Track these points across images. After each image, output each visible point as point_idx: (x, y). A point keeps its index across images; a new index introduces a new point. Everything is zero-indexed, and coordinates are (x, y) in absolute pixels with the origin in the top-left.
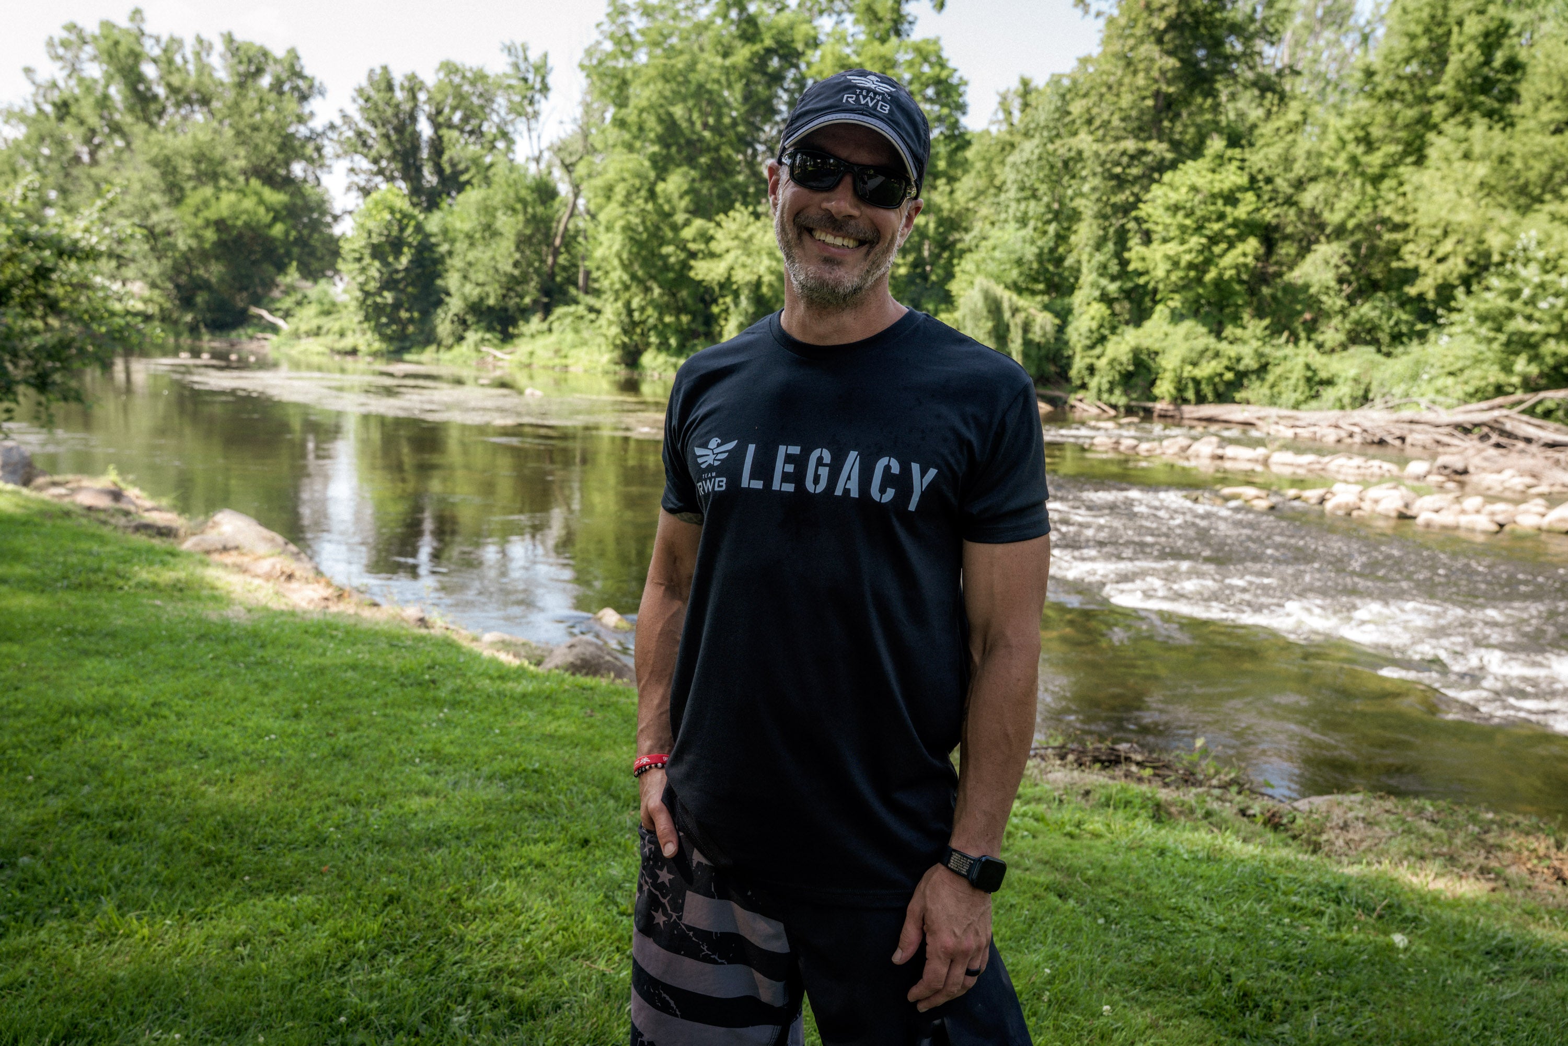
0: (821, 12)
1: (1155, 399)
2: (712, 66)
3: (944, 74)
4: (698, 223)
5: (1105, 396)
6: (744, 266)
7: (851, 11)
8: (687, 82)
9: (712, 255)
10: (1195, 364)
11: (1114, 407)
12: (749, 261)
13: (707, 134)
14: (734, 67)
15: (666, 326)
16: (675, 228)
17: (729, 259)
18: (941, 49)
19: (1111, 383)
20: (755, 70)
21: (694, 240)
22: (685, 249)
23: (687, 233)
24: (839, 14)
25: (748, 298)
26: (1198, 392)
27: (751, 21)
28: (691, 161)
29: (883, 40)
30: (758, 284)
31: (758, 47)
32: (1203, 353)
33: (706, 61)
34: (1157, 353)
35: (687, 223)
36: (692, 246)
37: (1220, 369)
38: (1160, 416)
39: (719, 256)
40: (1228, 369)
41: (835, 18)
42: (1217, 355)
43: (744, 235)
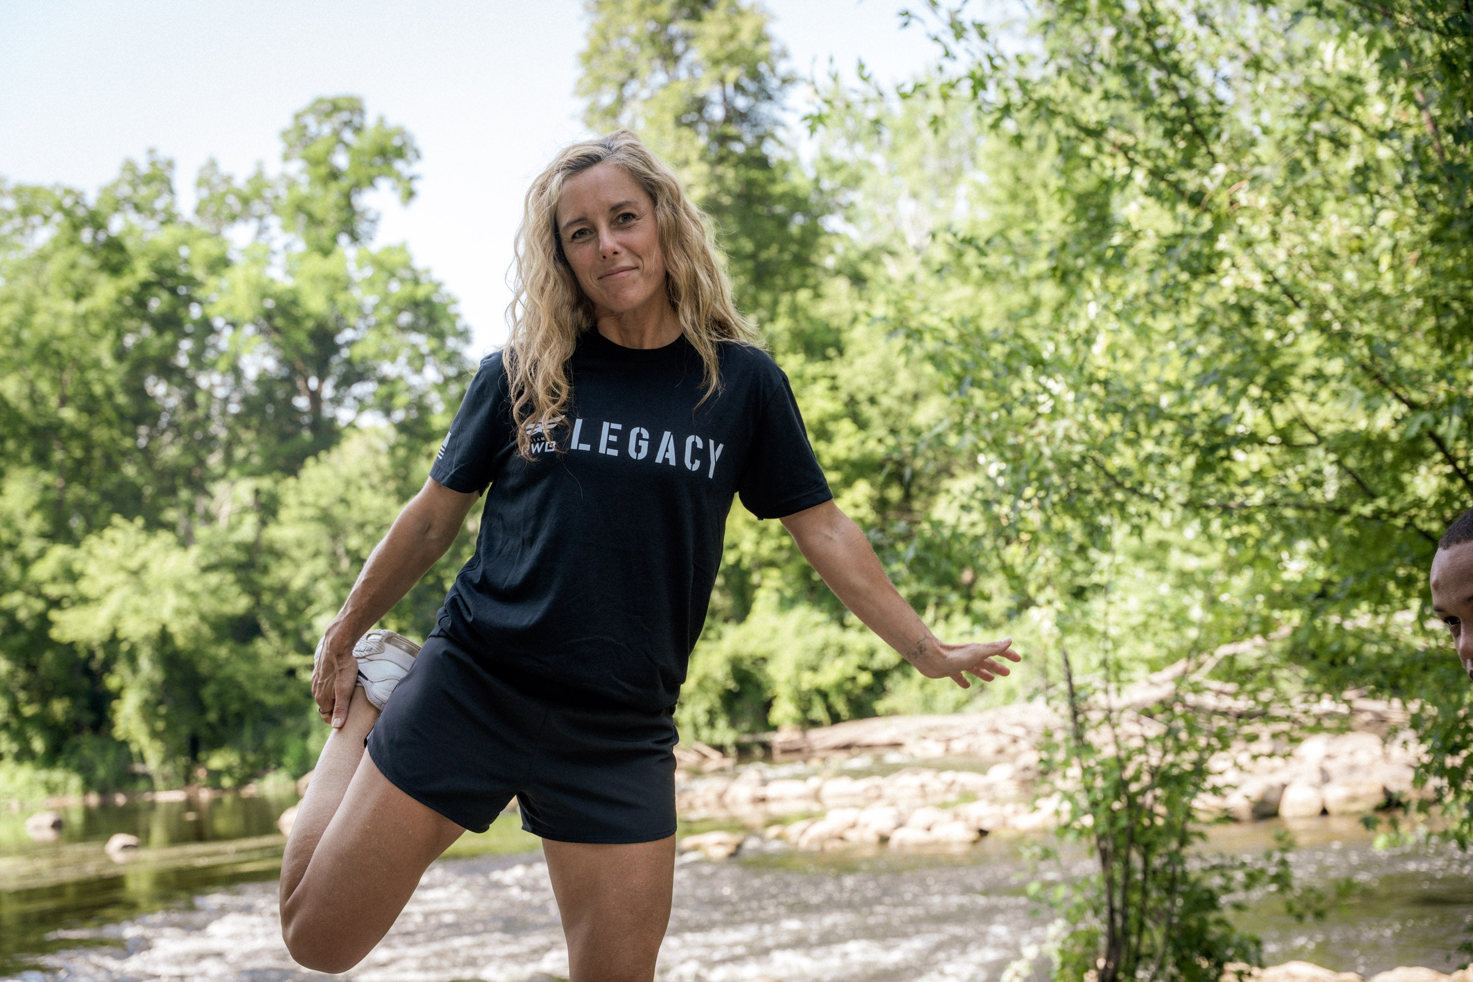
0: (233, 218)
1: (775, 728)
2: (57, 316)
3: (421, 293)
4: (59, 552)
5: (705, 733)
6: (137, 611)
7: (274, 211)
8: (19, 343)
9: (84, 600)
10: (814, 669)
11: (720, 748)
12: (144, 603)
13: (68, 414)
14: (94, 313)
15: (25, 721)
16: (25, 563)
17: (112, 604)
18: (410, 258)
19: (711, 713)
20: (128, 313)
21: (54, 580)
22: (40, 595)
23: (41, 570)
24: (260, 218)
25: (153, 661)
26: (829, 709)
27: (115, 245)
28: (42, 459)
29: (326, 253)
30: (164, 637)
31: (129, 282)
32: (823, 650)
33: (48, 309)
34: (764, 660)
35: (41, 554)
36: (53, 590)
37: (850, 671)
38: (785, 752)
39: (98, 600)
40: (862, 668)
41: (253, 225)
42: (842, 651)
43: (133, 564)
